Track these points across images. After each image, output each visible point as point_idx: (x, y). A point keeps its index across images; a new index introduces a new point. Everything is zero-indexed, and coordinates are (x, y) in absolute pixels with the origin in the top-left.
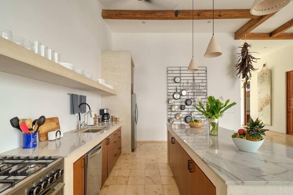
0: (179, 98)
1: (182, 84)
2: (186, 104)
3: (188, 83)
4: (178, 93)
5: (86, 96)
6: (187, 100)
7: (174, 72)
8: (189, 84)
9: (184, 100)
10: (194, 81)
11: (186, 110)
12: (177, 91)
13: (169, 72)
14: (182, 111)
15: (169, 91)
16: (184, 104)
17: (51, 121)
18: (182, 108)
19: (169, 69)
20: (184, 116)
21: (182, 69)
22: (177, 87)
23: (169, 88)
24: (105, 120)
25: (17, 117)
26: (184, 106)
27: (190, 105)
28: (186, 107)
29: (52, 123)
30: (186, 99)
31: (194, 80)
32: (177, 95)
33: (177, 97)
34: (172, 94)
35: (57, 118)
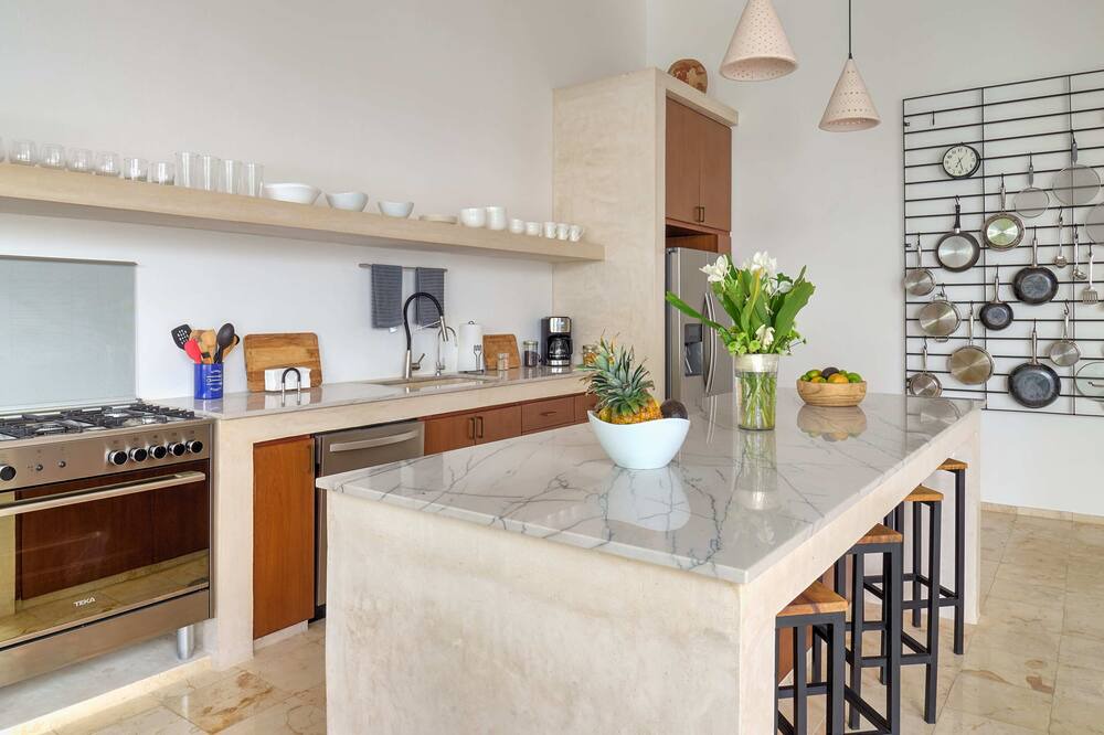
0: (972, 264)
1: (992, 185)
2: (1020, 296)
3: (1030, 173)
4: (965, 234)
5: (442, 271)
6: (1027, 271)
7: (941, 120)
8: (1041, 181)
9: (1006, 275)
10: (1074, 158)
11: (1015, 329)
12: (957, 225)
13: (916, 123)
14: (990, 333)
15: (913, 226)
16: (1005, 294)
17: (290, 344)
18: (991, 316)
19: (911, 108)
20: (1004, 366)
21: (990, 96)
22: (961, 201)
23: (912, 209)
24: (555, 359)
25: (187, 326)
26: (1005, 305)
27: (1049, 298)
28: (1020, 310)
29: (292, 348)
30: (1016, 270)
31: (1072, 151)
32: (958, 246)
33: (954, 256)
34: (928, 242)
35: (314, 337)
